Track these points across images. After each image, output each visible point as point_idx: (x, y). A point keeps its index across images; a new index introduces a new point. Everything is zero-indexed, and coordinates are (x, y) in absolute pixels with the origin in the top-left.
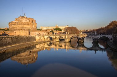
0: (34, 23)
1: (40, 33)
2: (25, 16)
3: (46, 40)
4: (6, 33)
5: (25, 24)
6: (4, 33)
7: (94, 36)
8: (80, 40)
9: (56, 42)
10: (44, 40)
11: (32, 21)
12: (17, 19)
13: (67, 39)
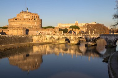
0: (37, 20)
1: (44, 31)
2: (27, 11)
3: (49, 42)
4: (3, 32)
5: (25, 20)
6: (2, 31)
7: (107, 37)
8: (89, 43)
9: (60, 44)
10: (45, 41)
11: (33, 17)
12: (18, 15)
13: (73, 40)
